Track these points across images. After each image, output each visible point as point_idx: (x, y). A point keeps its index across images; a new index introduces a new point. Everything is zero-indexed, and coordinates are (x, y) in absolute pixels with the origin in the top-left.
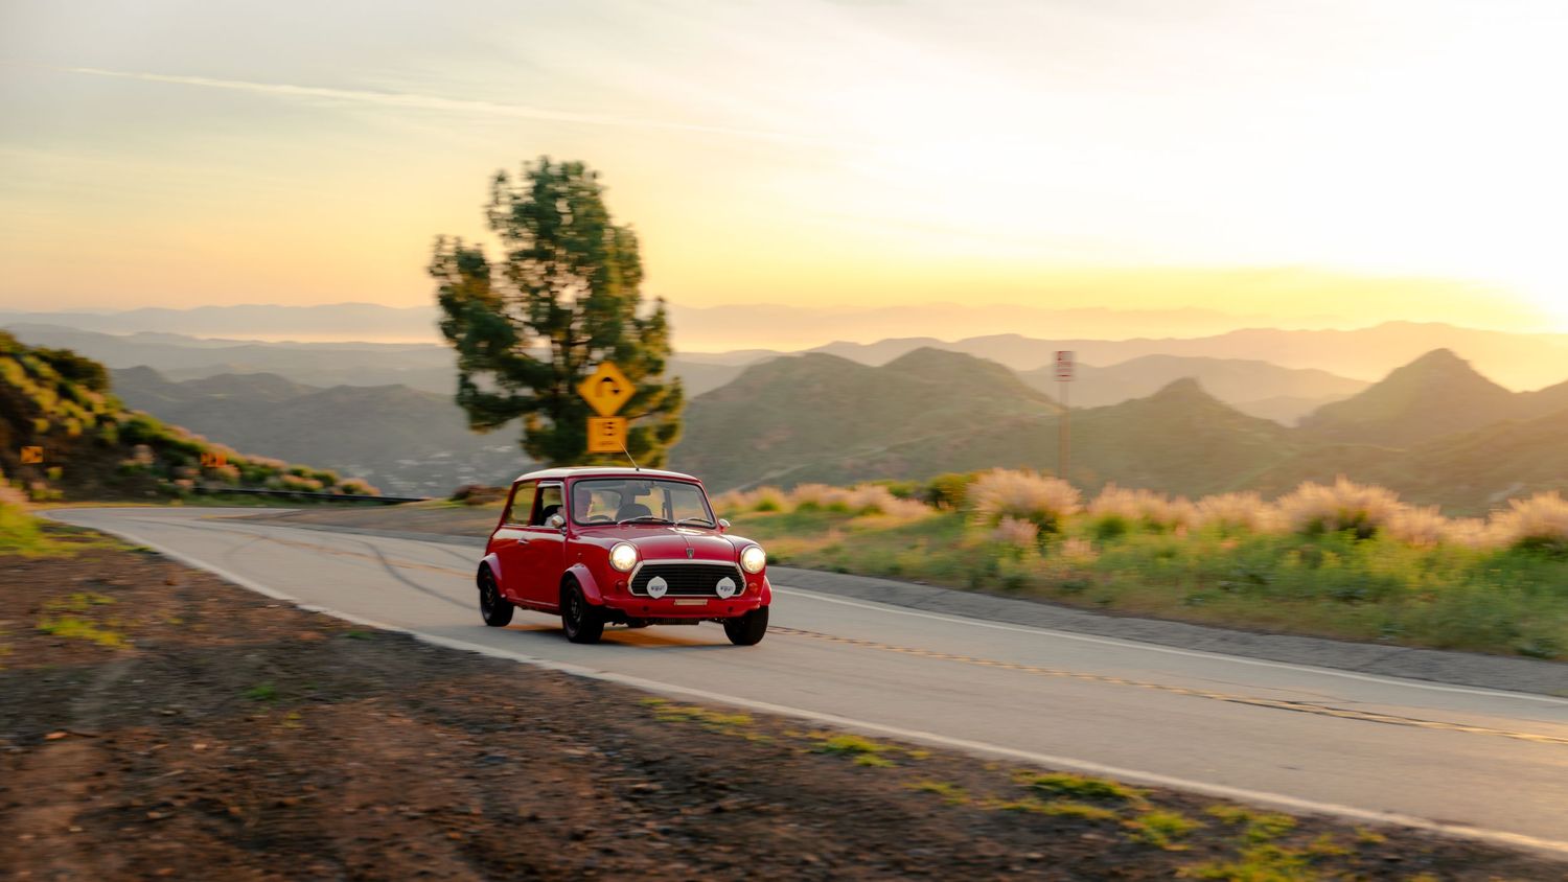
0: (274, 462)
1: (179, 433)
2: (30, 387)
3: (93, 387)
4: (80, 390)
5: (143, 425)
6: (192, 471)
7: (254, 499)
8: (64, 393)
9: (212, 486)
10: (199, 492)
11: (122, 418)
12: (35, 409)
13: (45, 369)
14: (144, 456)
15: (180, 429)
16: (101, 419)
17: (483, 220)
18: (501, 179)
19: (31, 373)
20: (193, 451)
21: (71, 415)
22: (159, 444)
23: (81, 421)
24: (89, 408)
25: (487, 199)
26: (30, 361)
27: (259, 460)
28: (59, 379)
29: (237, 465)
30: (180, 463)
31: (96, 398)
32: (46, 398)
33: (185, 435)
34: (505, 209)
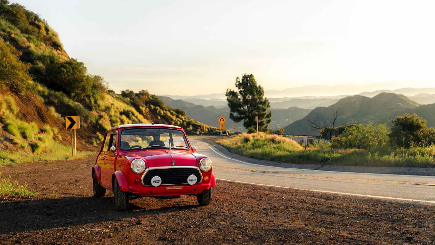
0: (215, 128)
1: (198, 123)
2: (171, 116)
3: (182, 115)
4: (180, 116)
5: (191, 122)
6: (199, 130)
7: (210, 135)
8: (177, 117)
9: (203, 132)
10: (200, 134)
11: (187, 121)
12: (172, 120)
13: (174, 113)
14: (191, 128)
15: (198, 122)
16: (183, 121)
17: (235, 86)
18: (238, 78)
19: (172, 114)
20: (200, 126)
21: (178, 120)
22: (194, 125)
23: (180, 122)
24: (182, 119)
25: (235, 82)
26: (172, 111)
27: (212, 127)
28: (176, 114)
29: (208, 129)
30: (198, 128)
31: (183, 117)
32: (174, 118)
33: (199, 123)
34: (238, 83)
